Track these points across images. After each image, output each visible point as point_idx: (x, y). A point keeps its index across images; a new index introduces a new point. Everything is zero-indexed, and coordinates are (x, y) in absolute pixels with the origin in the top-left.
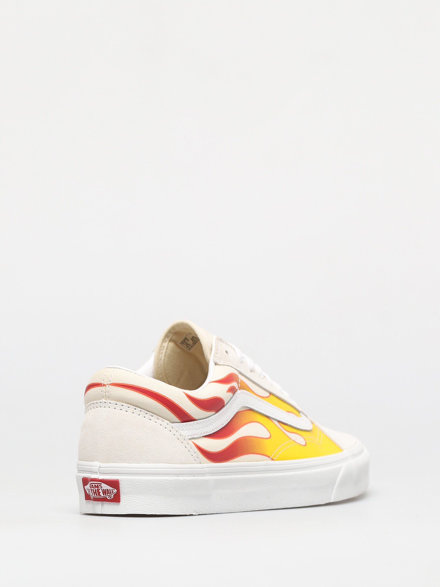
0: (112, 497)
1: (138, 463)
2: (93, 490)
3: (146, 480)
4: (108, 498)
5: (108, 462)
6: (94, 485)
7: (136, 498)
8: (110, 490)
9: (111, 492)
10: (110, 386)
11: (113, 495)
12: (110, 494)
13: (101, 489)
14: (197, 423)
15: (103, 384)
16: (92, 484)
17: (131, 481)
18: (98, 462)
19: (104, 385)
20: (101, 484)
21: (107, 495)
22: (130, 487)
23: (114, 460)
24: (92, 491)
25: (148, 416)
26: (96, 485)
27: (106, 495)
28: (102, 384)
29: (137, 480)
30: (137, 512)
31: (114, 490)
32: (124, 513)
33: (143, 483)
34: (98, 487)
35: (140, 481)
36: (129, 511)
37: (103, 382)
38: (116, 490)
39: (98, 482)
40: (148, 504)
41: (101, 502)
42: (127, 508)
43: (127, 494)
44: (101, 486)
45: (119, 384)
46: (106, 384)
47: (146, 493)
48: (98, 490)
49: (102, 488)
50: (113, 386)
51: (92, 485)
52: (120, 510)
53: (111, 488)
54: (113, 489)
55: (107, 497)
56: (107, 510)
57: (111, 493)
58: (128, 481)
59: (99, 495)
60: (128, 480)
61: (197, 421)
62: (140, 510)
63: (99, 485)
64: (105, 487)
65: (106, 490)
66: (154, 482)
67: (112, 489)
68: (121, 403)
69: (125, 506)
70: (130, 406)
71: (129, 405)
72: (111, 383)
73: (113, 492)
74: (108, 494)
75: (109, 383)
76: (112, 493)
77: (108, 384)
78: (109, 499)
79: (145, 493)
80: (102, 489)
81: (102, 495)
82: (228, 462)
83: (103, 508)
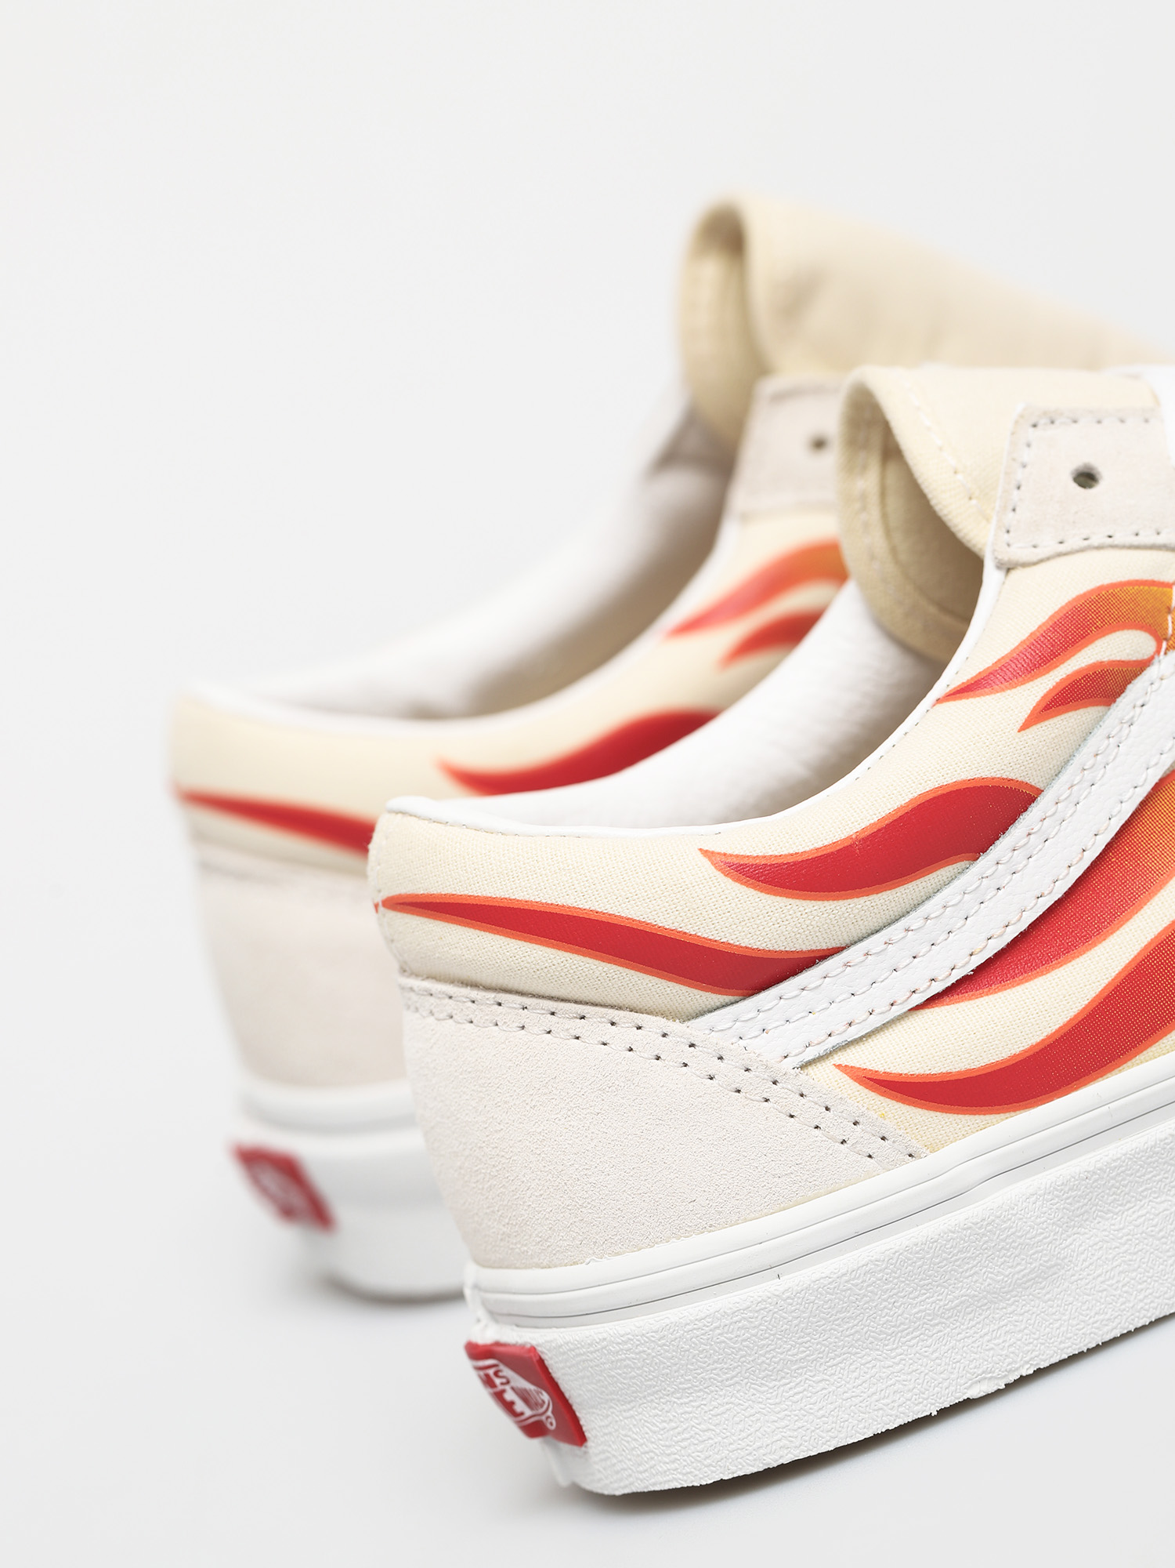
14: (847, 965)
25: (566, 1020)
61: (845, 953)
82: (1129, 1067)
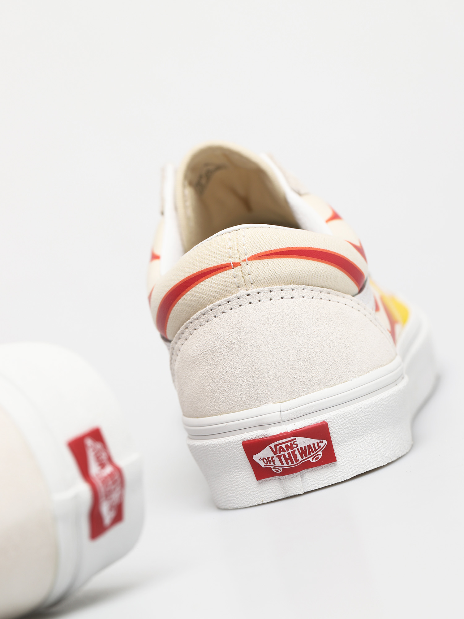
0: (320, 457)
1: (345, 381)
2: (284, 455)
3: (368, 406)
4: (312, 460)
5: (293, 396)
6: (283, 446)
7: (359, 443)
8: (314, 444)
9: (317, 447)
10: (249, 262)
11: (320, 453)
12: (315, 453)
13: (296, 449)
15: (232, 265)
16: (278, 447)
17: (346, 416)
18: (272, 404)
19: (236, 265)
20: (295, 439)
21: (308, 456)
22: (346, 428)
23: (302, 390)
24: (282, 458)
26: (289, 444)
27: (306, 456)
28: (230, 263)
29: (355, 411)
30: (368, 468)
31: (322, 441)
32: (348, 477)
33: (365, 413)
34: (292, 448)
35: (360, 411)
36: (356, 471)
37: (231, 261)
38: (325, 442)
39: (290, 439)
40: (379, 447)
41: (299, 473)
42: (350, 467)
43: (344, 442)
44: (295, 443)
45: (265, 254)
46: (238, 261)
47: (372, 429)
48: (293, 452)
49: (297, 446)
50: (255, 261)
51: (281, 447)
52: (340, 473)
53: (315, 441)
54: (318, 441)
55: (310, 459)
56: (314, 483)
57: (316, 450)
58: (341, 419)
59: (297, 460)
60: (341, 417)
62: (372, 461)
63: (292, 442)
64: (302, 442)
65: (305, 447)
66: (379, 405)
67: (317, 443)
68: (278, 287)
69: (346, 464)
70: (295, 286)
71: (293, 286)
72: (249, 256)
73: (321, 446)
74: (312, 454)
75: (246, 257)
76: (319, 450)
77: (245, 260)
78: (314, 461)
79: (370, 430)
80: (298, 449)
81: (301, 459)
83: (303, 481)
